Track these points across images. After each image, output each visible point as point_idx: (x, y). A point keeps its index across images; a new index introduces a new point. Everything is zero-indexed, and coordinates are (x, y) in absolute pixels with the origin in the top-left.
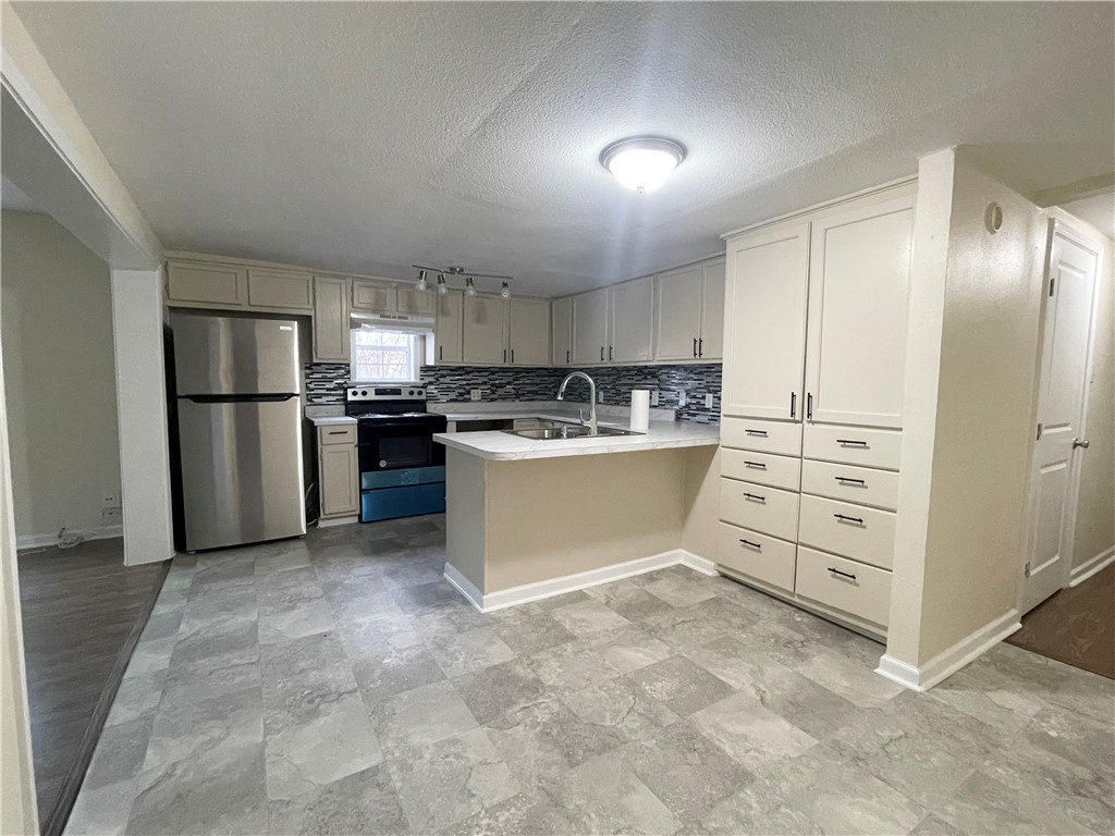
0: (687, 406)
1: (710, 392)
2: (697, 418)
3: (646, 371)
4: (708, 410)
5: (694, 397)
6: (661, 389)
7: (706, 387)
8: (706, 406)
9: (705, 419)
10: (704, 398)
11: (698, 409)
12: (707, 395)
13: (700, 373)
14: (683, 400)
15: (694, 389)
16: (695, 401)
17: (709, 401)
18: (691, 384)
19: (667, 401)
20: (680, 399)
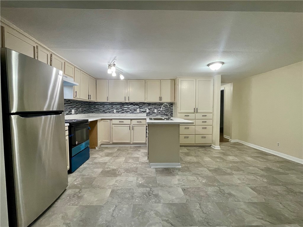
1: (156, 109)
2: (152, 115)
3: (134, 104)
4: (155, 113)
5: (151, 110)
7: (154, 108)
9: (155, 115)
11: (152, 113)
12: (155, 110)
13: (152, 104)
14: (148, 111)
15: (151, 108)
16: (151, 111)
17: (156, 111)
18: (150, 107)
19: (142, 112)
20: (147, 111)
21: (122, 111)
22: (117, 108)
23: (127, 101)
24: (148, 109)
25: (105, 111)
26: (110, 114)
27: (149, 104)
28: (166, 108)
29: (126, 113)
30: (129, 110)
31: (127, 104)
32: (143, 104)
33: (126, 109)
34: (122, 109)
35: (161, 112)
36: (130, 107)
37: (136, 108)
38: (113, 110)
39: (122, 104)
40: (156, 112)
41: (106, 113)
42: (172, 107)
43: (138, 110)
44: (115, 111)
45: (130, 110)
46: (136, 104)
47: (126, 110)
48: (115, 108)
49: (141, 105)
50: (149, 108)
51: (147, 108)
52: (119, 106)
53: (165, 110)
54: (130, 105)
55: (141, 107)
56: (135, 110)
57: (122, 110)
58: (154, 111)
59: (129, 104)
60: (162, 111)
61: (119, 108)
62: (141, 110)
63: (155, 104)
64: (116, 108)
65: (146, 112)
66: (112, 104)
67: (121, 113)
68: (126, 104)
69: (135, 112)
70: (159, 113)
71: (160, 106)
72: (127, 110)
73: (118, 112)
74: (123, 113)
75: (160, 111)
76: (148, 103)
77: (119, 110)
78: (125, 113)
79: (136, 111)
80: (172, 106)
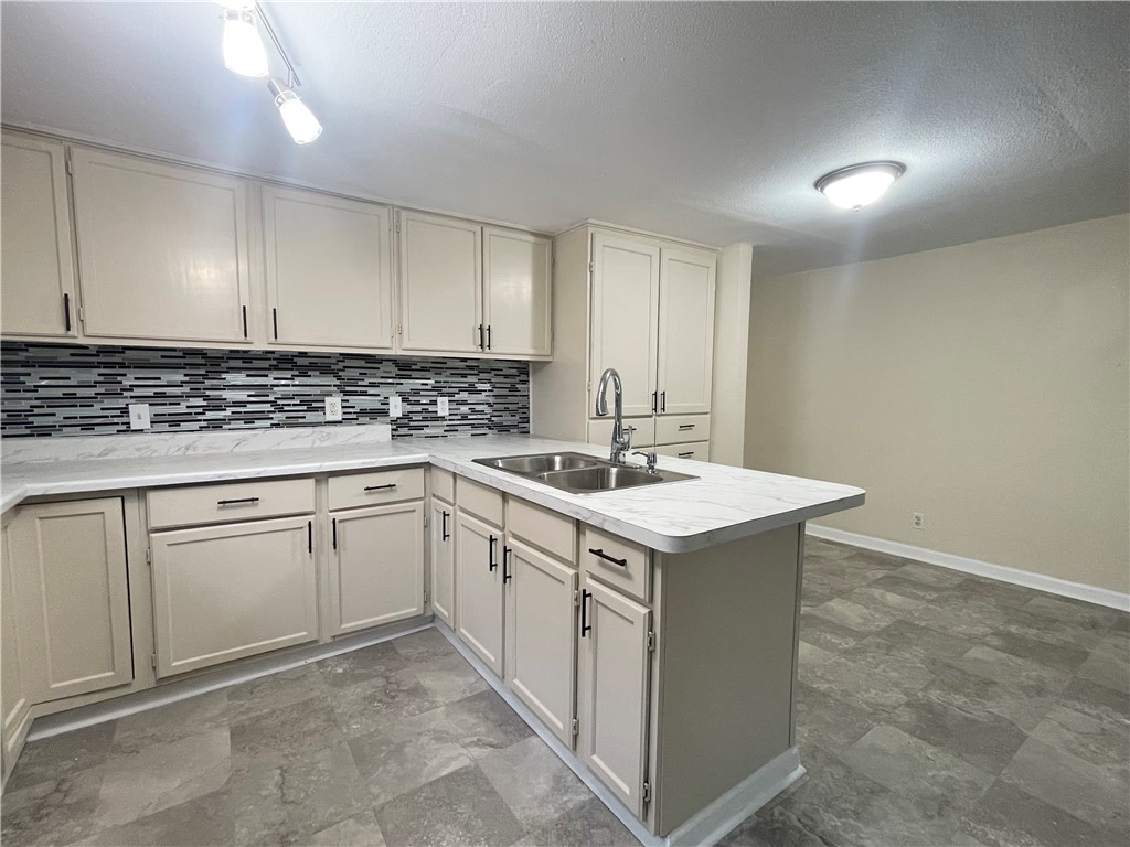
0: (406, 416)
1: (443, 395)
2: (427, 431)
3: (305, 362)
5: (418, 403)
6: (347, 393)
7: (434, 388)
8: (439, 414)
9: (439, 431)
10: (434, 403)
11: (425, 419)
12: (440, 399)
13: (424, 369)
14: (396, 408)
15: (416, 392)
16: (419, 408)
17: (443, 407)
18: (408, 385)
19: (363, 412)
20: (391, 407)
21: (209, 415)
22: (162, 395)
23: (259, 344)
24: (401, 394)
25: (37, 421)
26: (93, 445)
27: (405, 367)
28: (496, 392)
29: (241, 424)
30: (268, 407)
31: (245, 360)
32: (362, 363)
33: (242, 396)
34: (207, 398)
35: (473, 411)
36: (269, 381)
37: (317, 391)
38: (125, 411)
39: (206, 364)
40: (446, 413)
41: (45, 432)
42: (526, 382)
43: (334, 406)
44: (141, 414)
45: (273, 403)
46: (313, 366)
47: (243, 404)
48: (137, 392)
49: (355, 373)
50: (400, 388)
51: (392, 390)
52: (179, 377)
53: (491, 400)
54: (276, 368)
55: (353, 382)
56: (312, 405)
57: (206, 409)
58: (431, 408)
59: (266, 364)
60: (478, 408)
61: (177, 391)
62: (353, 400)
63: (437, 365)
64: (150, 392)
65: (385, 413)
66: (113, 360)
67: (195, 426)
68: (239, 364)
69: (311, 417)
70: (464, 417)
71: (464, 376)
72: (250, 408)
73: (174, 422)
74: (216, 425)
75: (465, 409)
76: (395, 361)
77: (182, 408)
78: (234, 425)
79: (316, 410)
80: (523, 377)
